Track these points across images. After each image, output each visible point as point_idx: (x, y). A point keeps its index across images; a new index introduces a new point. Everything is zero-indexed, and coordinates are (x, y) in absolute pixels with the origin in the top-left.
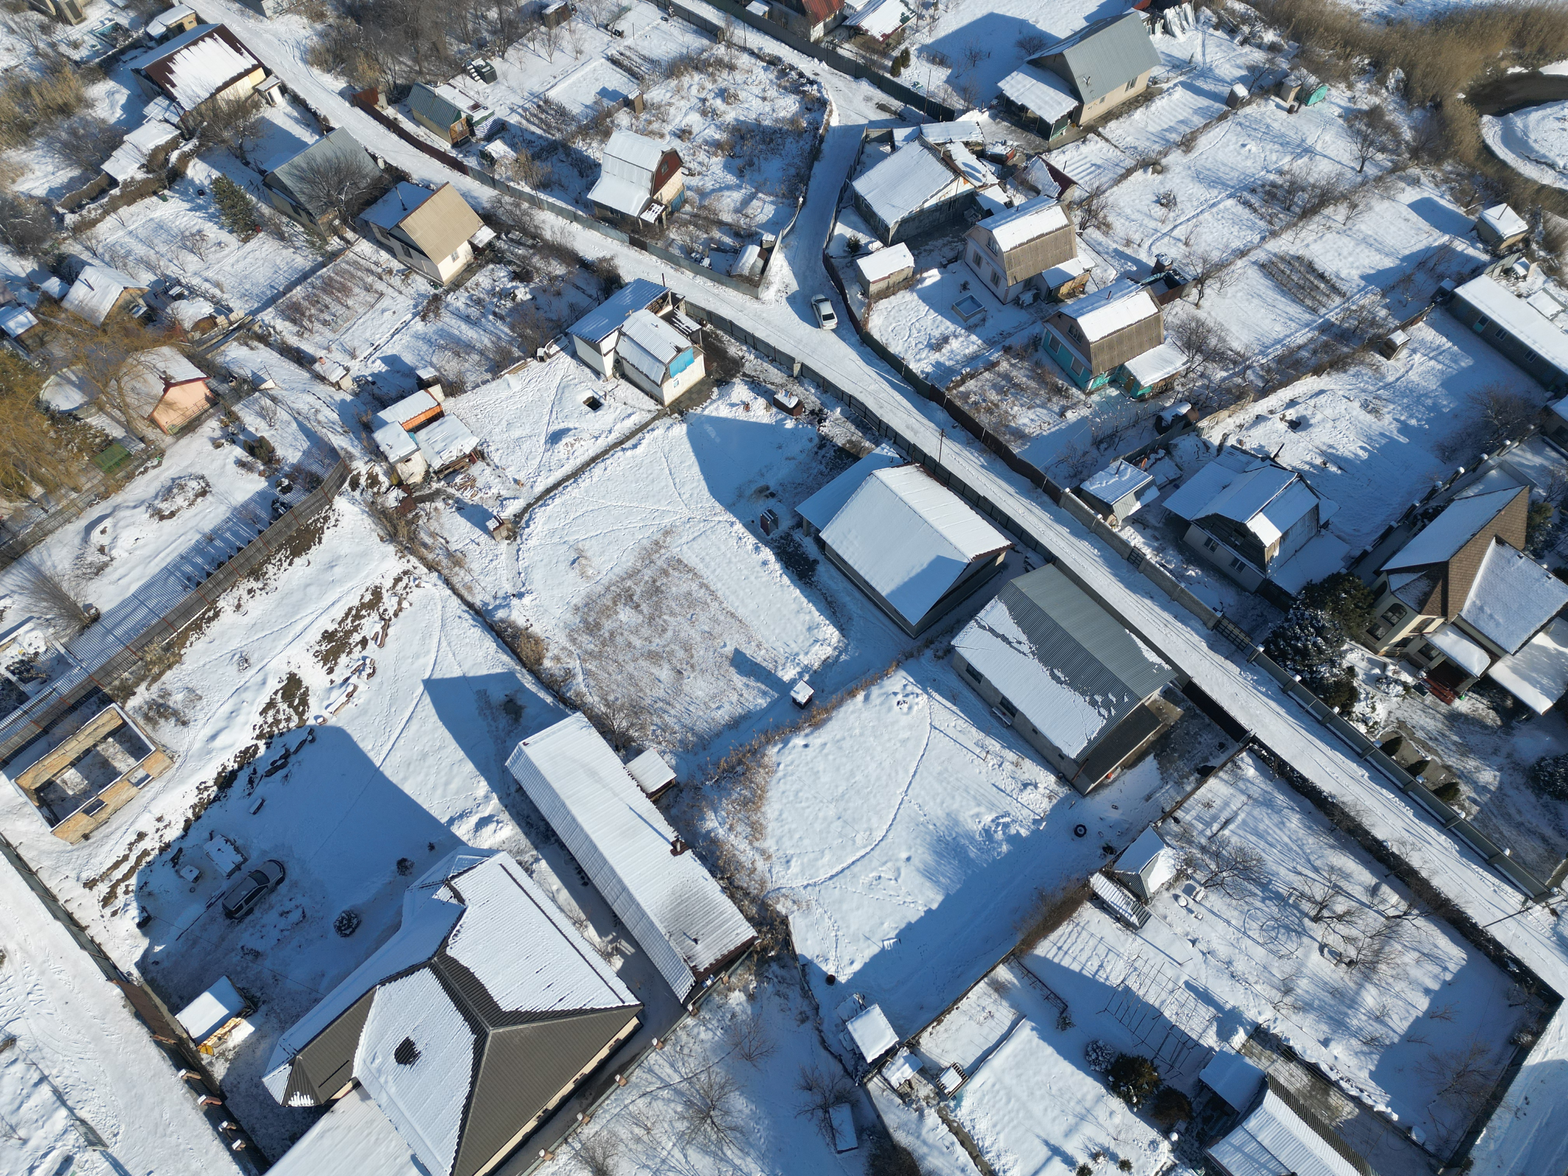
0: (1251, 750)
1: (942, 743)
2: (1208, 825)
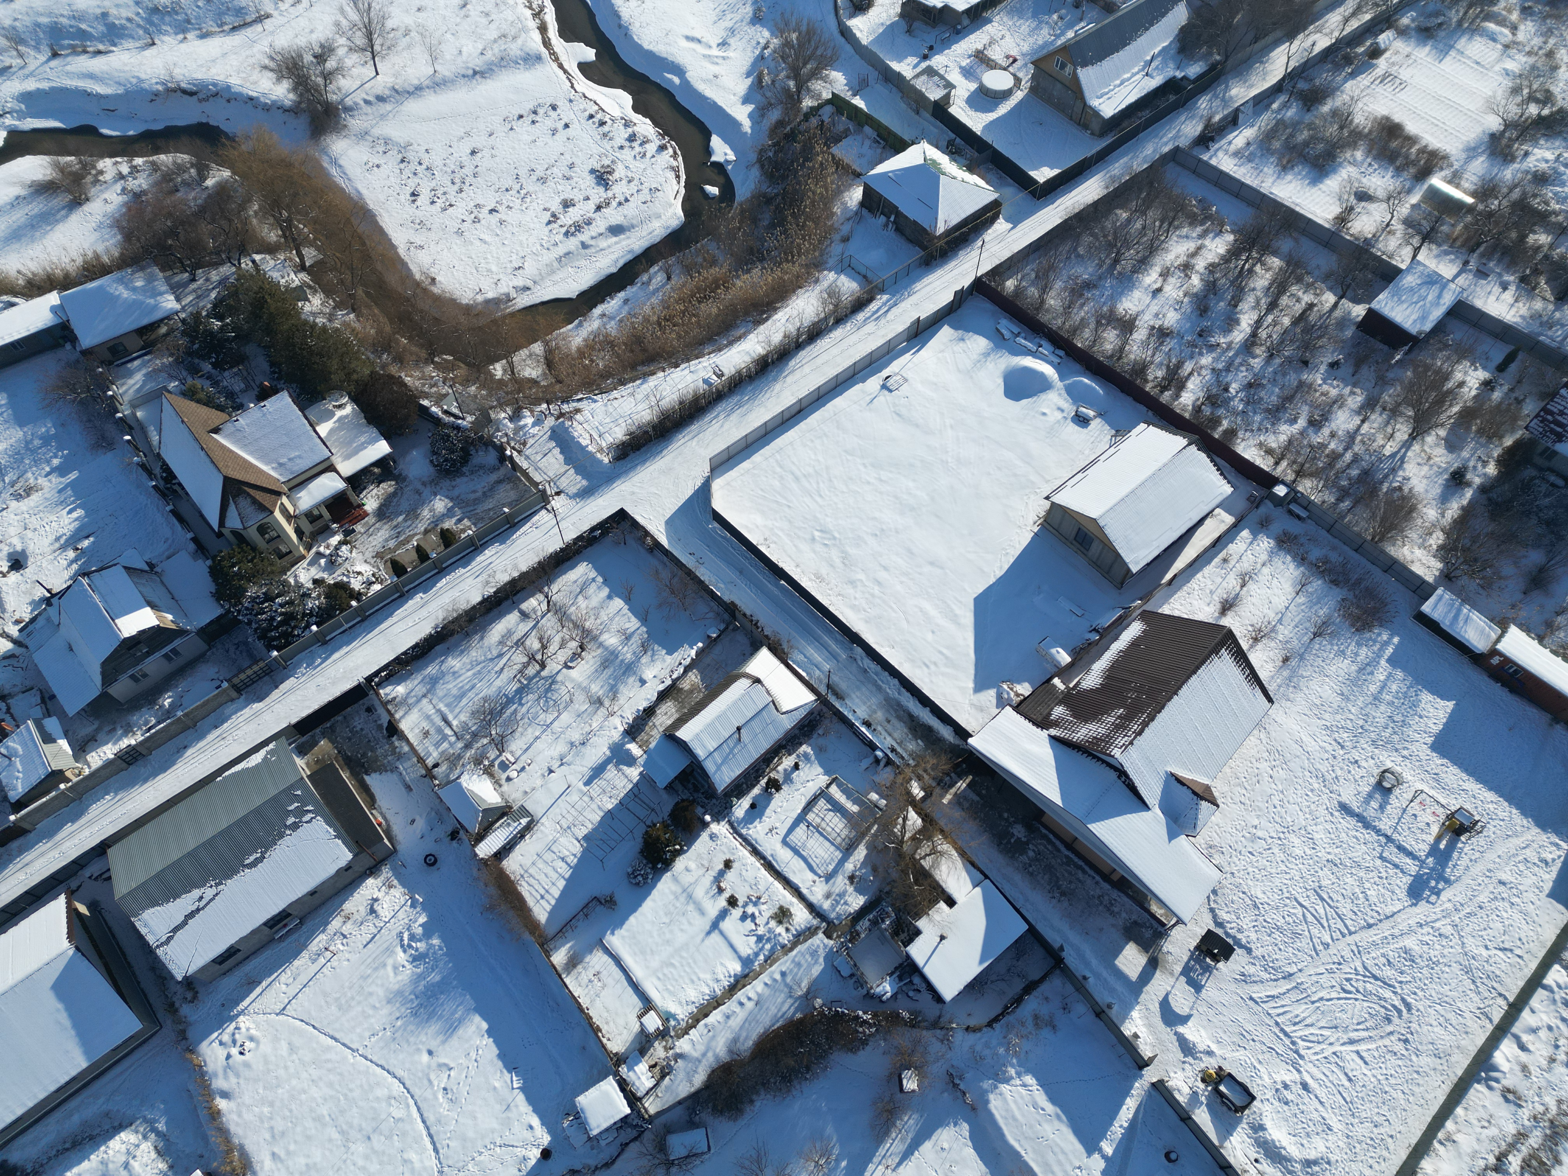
0: (379, 685)
2: (445, 737)
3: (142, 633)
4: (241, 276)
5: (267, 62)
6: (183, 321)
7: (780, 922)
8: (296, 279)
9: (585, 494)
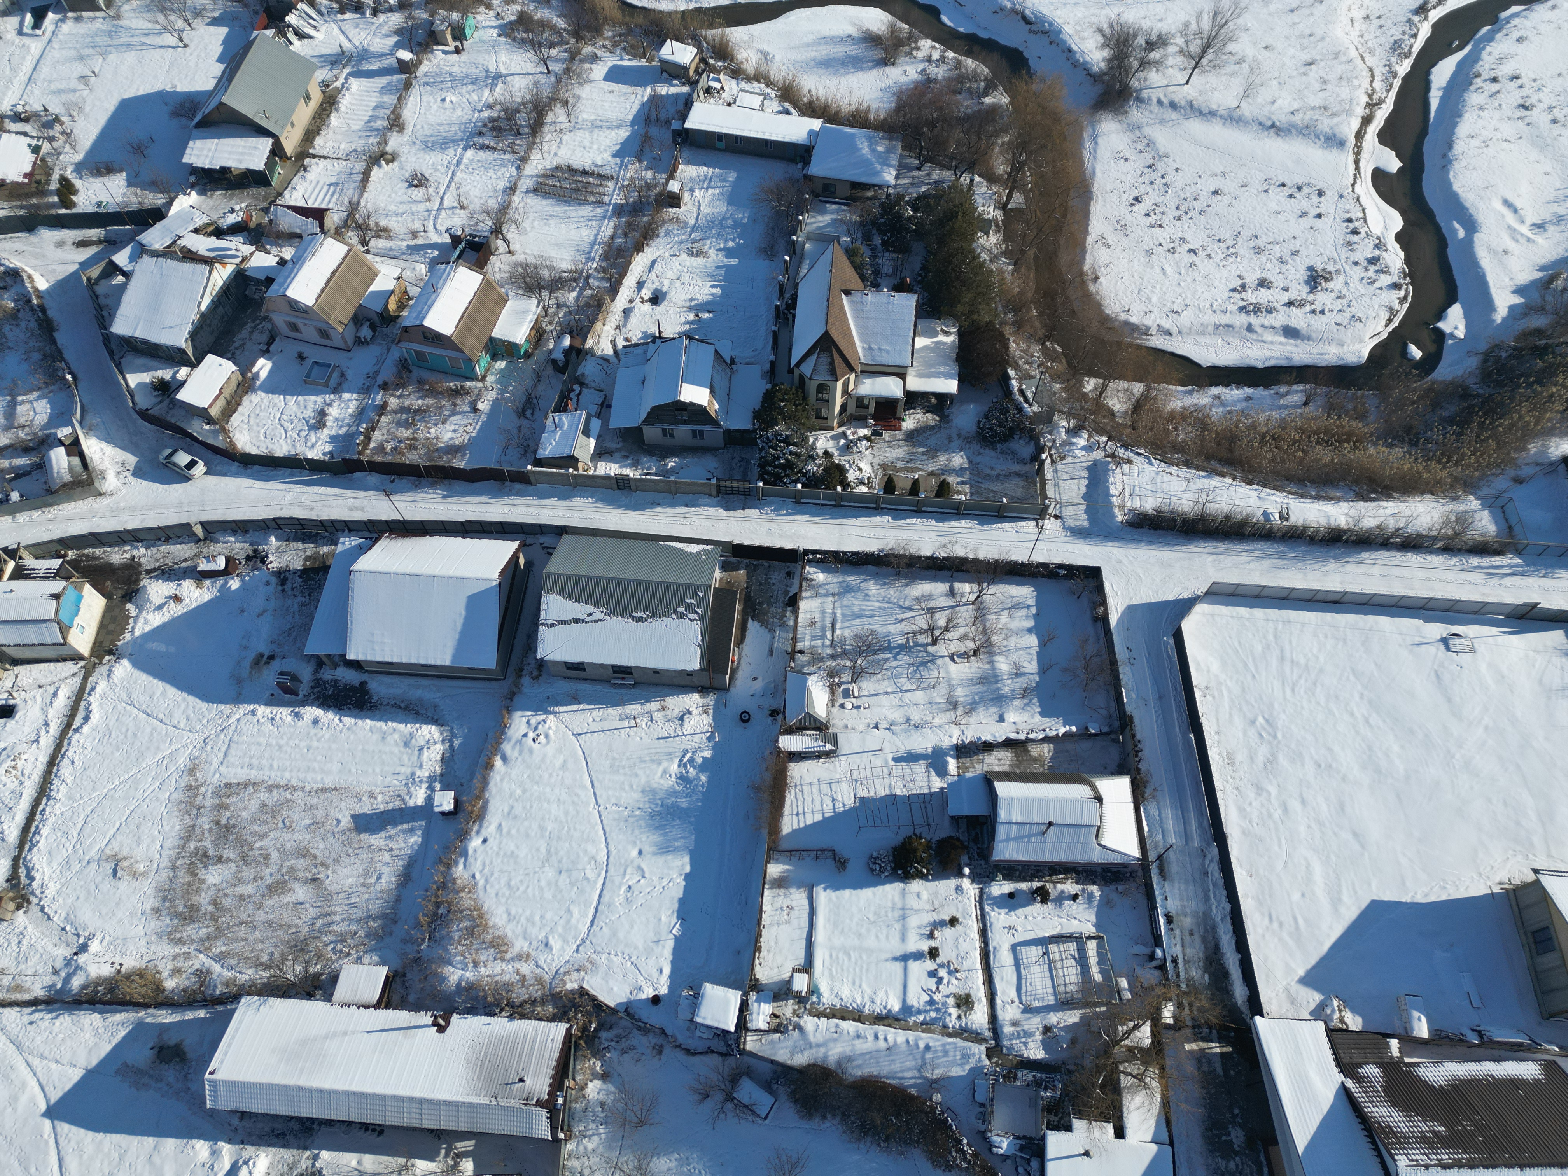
0: (809, 561)
1: (593, 742)
2: (823, 637)
3: (692, 404)
4: (955, 186)
5: (1105, 26)
6: (888, 196)
7: (958, 1006)
8: (991, 212)
9: (1079, 533)
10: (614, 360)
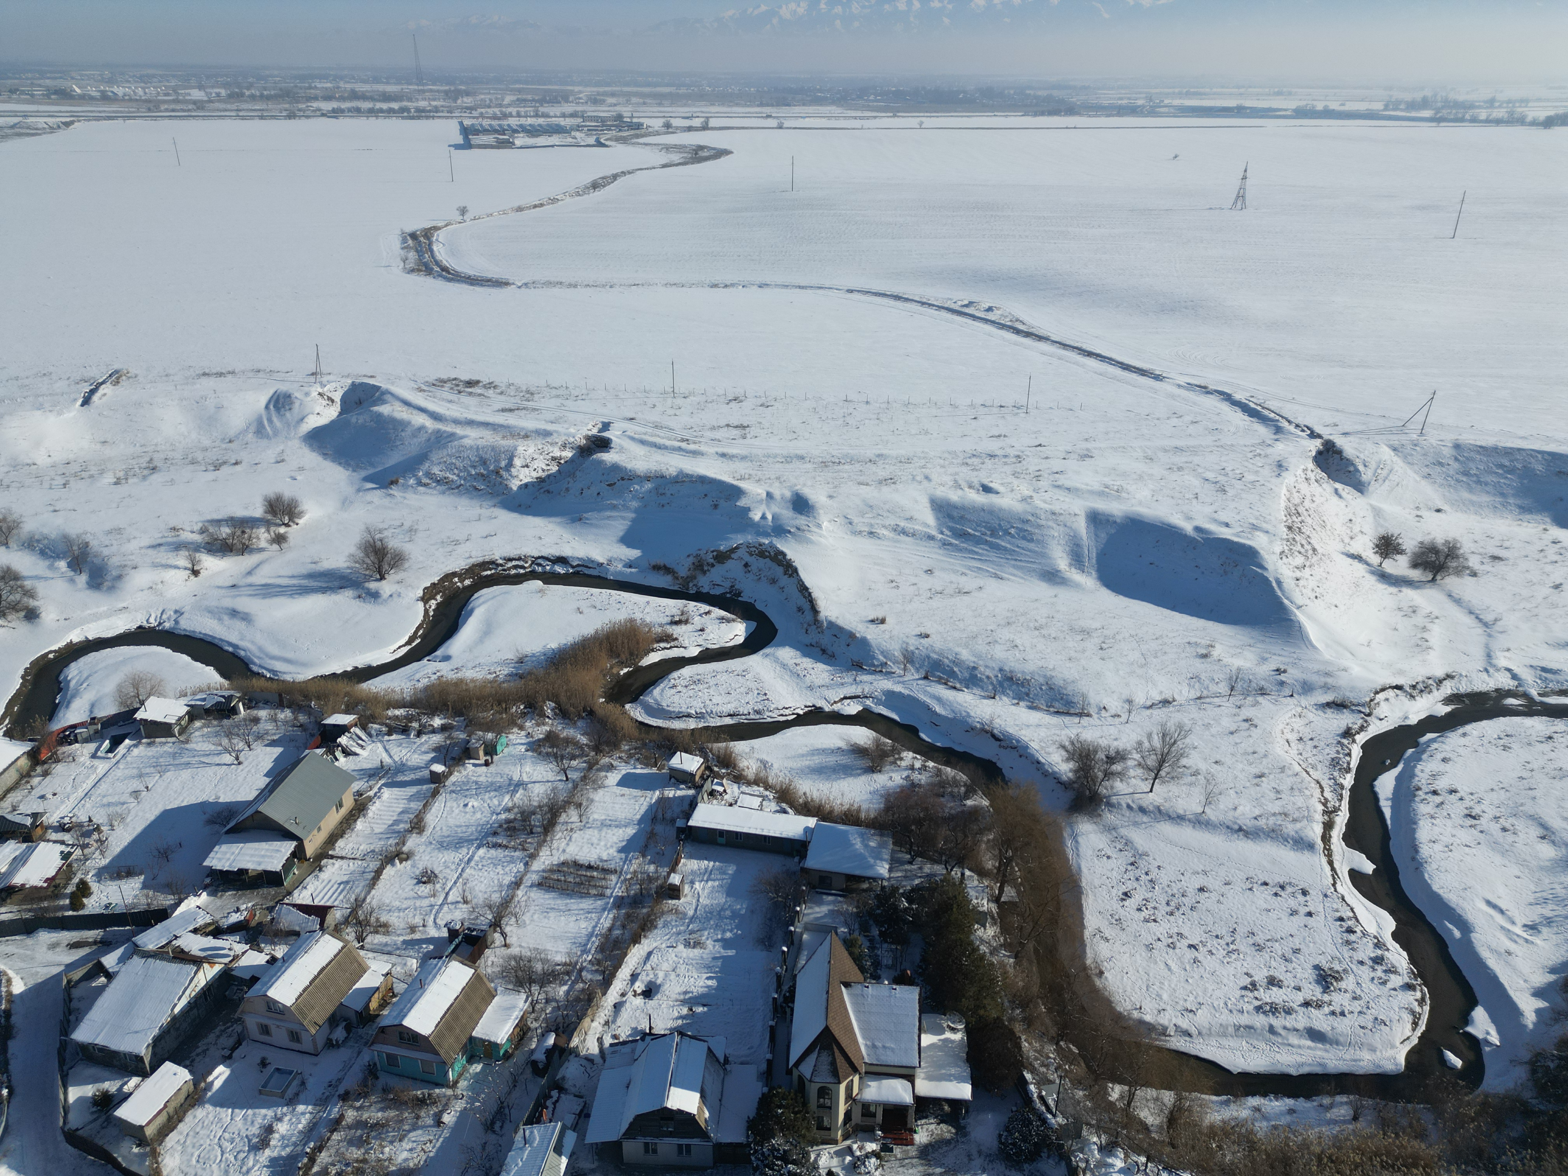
3: (680, 1112)
4: (947, 879)
5: (1067, 743)
6: (883, 888)
8: (985, 905)
10: (599, 1060)
